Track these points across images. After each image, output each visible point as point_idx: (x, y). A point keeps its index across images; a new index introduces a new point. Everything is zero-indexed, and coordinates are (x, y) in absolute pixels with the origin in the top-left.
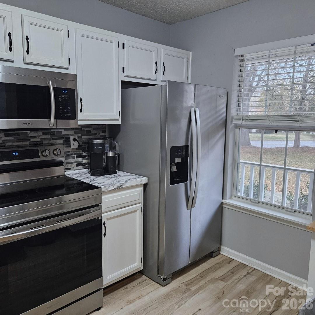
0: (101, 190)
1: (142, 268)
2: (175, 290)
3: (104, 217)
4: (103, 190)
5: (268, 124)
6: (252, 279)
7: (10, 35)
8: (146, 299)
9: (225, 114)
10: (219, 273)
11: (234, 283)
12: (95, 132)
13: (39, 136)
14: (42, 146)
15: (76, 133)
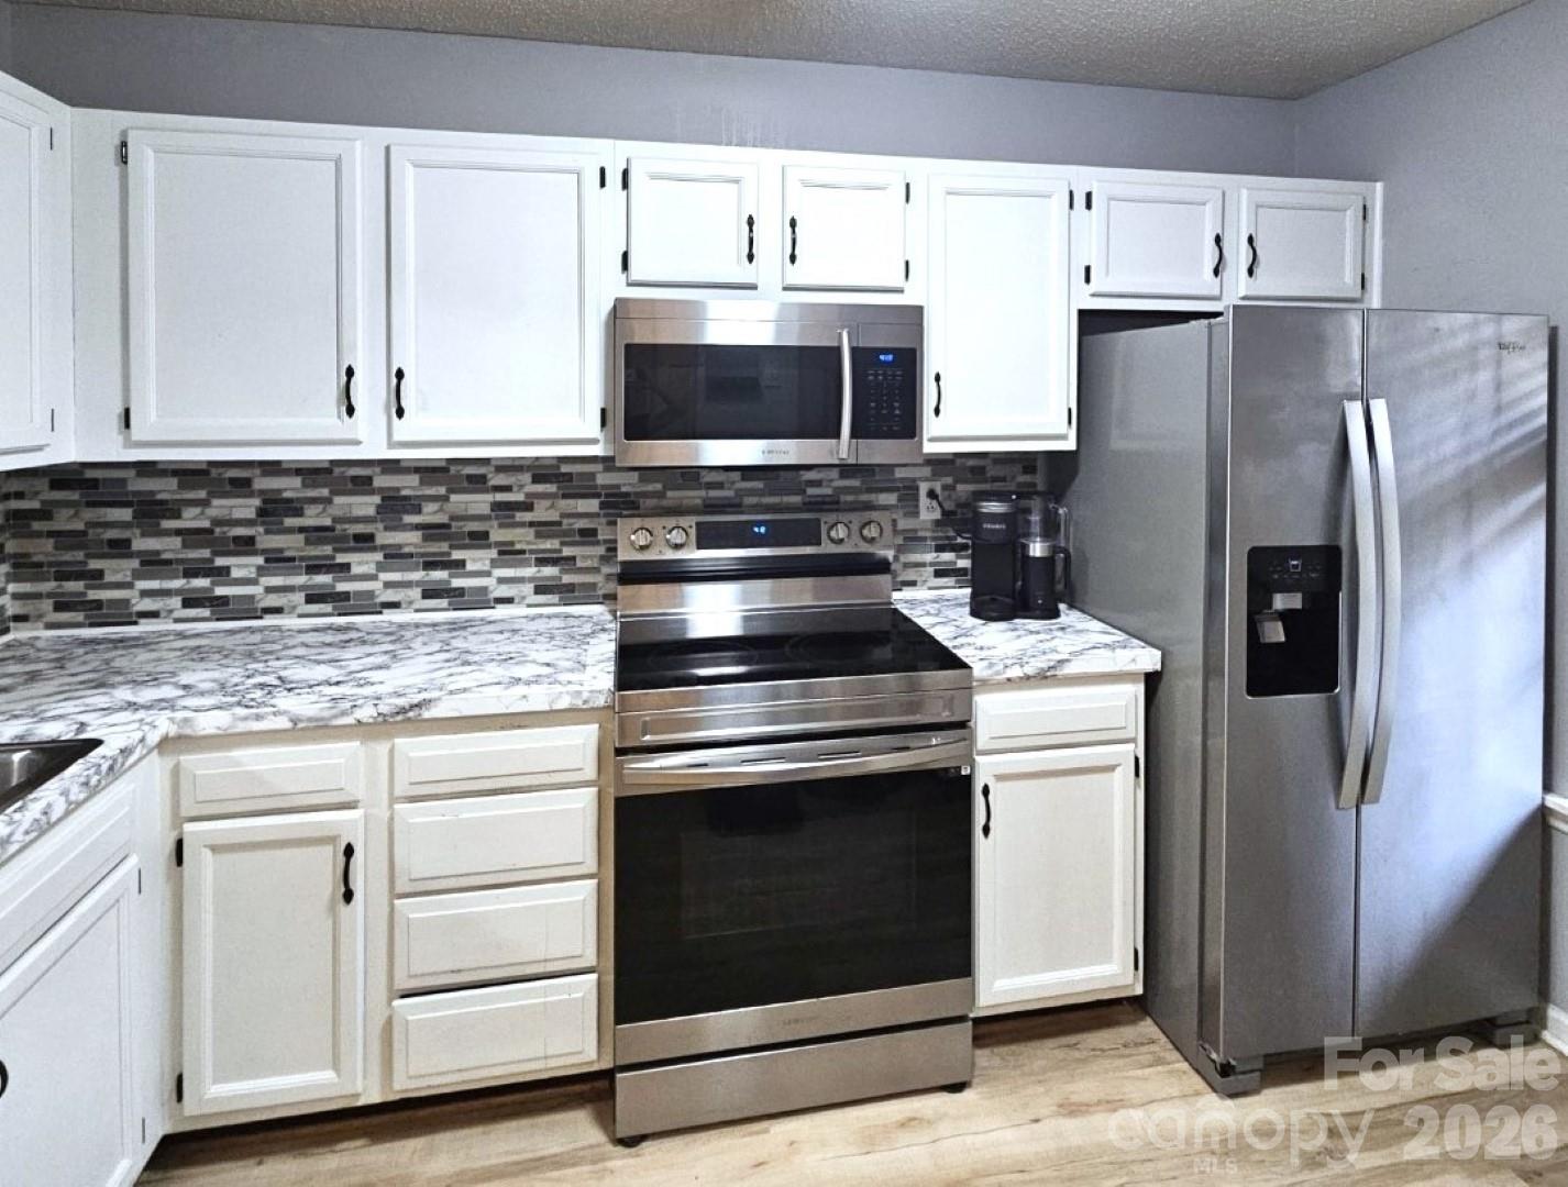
1: (1140, 992)
3: (985, 770)
4: (976, 675)
7: (751, 222)
9: (1543, 419)
12: (1001, 474)
13: (831, 481)
14: (833, 510)
15: (935, 475)
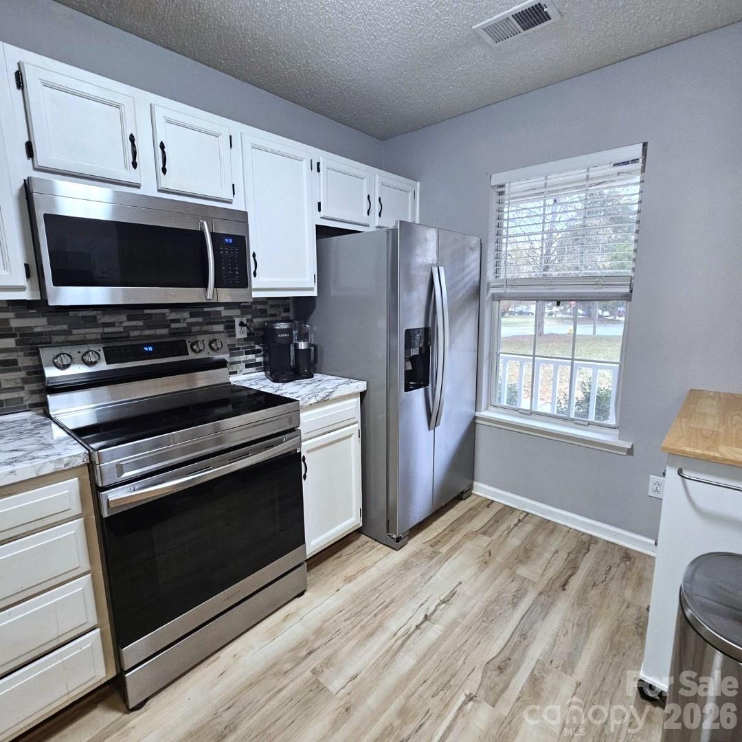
0: (299, 404)
1: (361, 525)
2: (416, 554)
4: (301, 403)
5: (548, 291)
6: (528, 528)
7: (132, 138)
8: (374, 573)
10: (477, 523)
11: (502, 537)
12: (273, 312)
13: (185, 319)
14: (190, 335)
15: (243, 314)
